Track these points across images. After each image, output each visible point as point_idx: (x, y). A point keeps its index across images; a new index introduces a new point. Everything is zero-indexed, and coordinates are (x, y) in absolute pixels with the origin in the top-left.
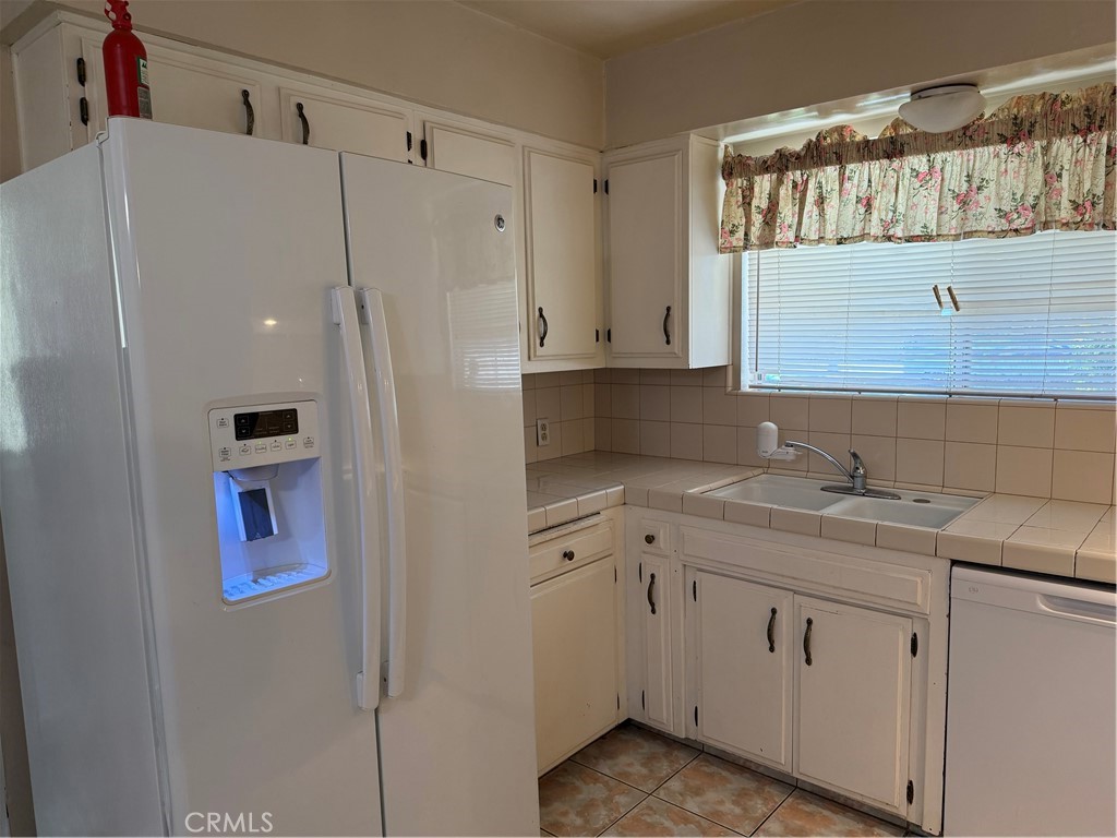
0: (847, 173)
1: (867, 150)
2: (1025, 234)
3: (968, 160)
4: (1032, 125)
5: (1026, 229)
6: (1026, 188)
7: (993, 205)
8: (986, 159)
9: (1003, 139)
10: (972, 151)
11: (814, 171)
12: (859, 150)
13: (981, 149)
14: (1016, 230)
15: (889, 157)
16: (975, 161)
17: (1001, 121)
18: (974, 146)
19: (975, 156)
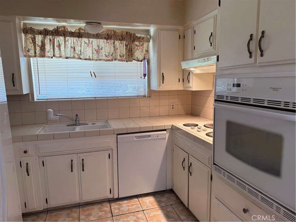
0: (66, 39)
1: (72, 34)
2: (111, 61)
3: (98, 42)
4: (111, 36)
5: (111, 60)
6: (110, 51)
7: (104, 53)
8: (102, 42)
9: (105, 38)
10: (98, 40)
11: (56, 37)
12: (70, 34)
13: (100, 40)
14: (109, 60)
15: (79, 37)
16: (99, 42)
17: (104, 34)
18: (99, 39)
19: (99, 41)
